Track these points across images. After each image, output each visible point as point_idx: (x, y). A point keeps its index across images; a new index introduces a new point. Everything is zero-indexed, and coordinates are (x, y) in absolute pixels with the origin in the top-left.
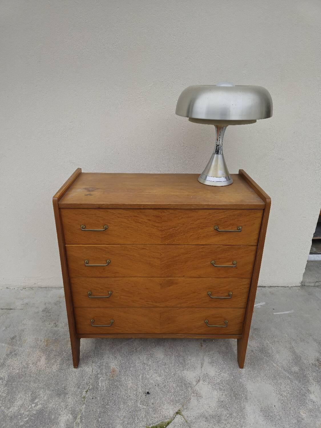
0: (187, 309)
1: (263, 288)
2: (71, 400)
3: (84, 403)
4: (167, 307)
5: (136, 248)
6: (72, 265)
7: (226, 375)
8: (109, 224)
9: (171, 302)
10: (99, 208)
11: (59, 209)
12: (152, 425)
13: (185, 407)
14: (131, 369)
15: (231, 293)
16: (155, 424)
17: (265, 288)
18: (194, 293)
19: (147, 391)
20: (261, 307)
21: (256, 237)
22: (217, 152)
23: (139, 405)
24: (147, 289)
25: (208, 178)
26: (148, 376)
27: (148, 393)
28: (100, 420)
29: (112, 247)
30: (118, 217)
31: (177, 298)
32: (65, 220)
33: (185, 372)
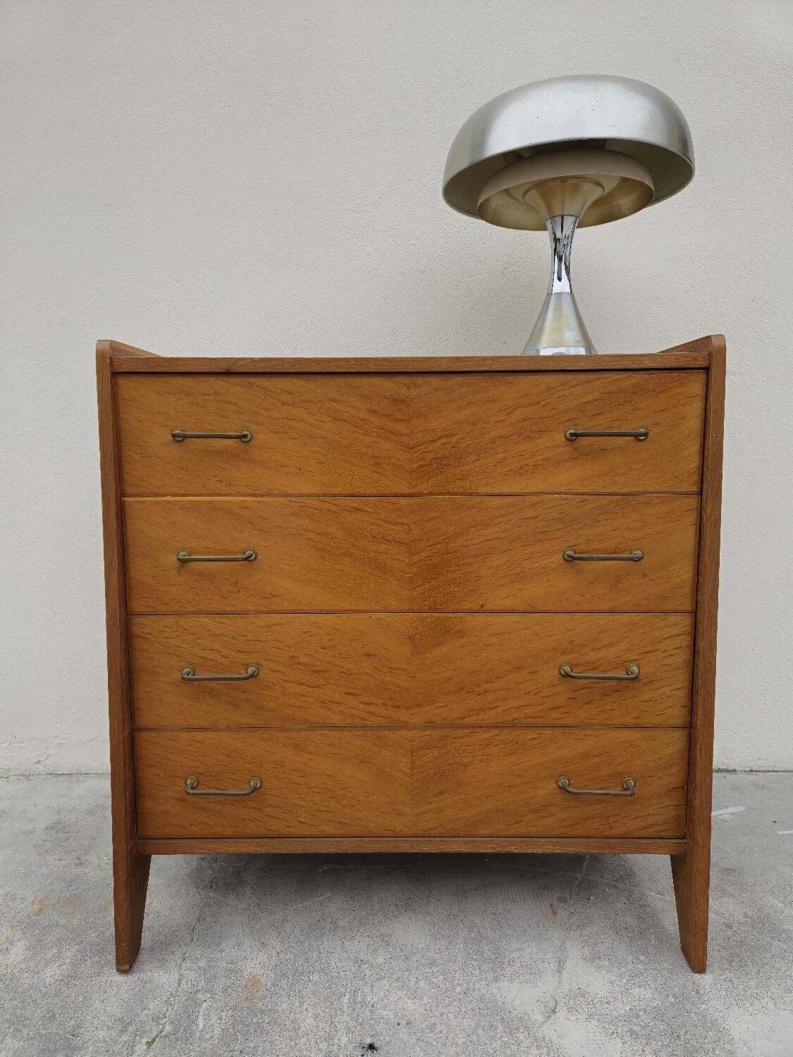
0: (496, 732)
1: (728, 775)
4: (431, 725)
5: (334, 508)
6: (141, 570)
8: (254, 427)
9: (444, 707)
10: (228, 373)
11: (115, 374)
14: (315, 977)
15: (635, 669)
17: (736, 774)
19: (368, 1041)
21: (694, 463)
24: (368, 655)
26: (371, 999)
27: (371, 1047)
29: (265, 503)
30: (284, 404)
31: (464, 692)
32: (130, 416)
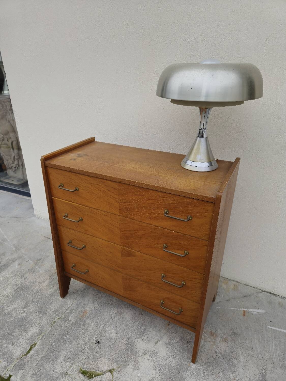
0: (144, 283)
1: (273, 296)
2: (45, 320)
3: (51, 327)
4: (127, 274)
5: (100, 214)
6: (58, 215)
7: (173, 362)
8: (79, 187)
9: (130, 272)
10: (71, 172)
11: (46, 166)
12: (85, 369)
13: (119, 369)
15: (184, 283)
16: (88, 369)
17: (276, 296)
18: (150, 270)
19: (99, 340)
20: (257, 314)
21: (208, 232)
22: (201, 135)
23: (86, 348)
24: (111, 252)
25: (189, 162)
26: (107, 329)
27: (99, 342)
28: (53, 344)
30: (86, 183)
31: (135, 270)
33: (139, 340)
